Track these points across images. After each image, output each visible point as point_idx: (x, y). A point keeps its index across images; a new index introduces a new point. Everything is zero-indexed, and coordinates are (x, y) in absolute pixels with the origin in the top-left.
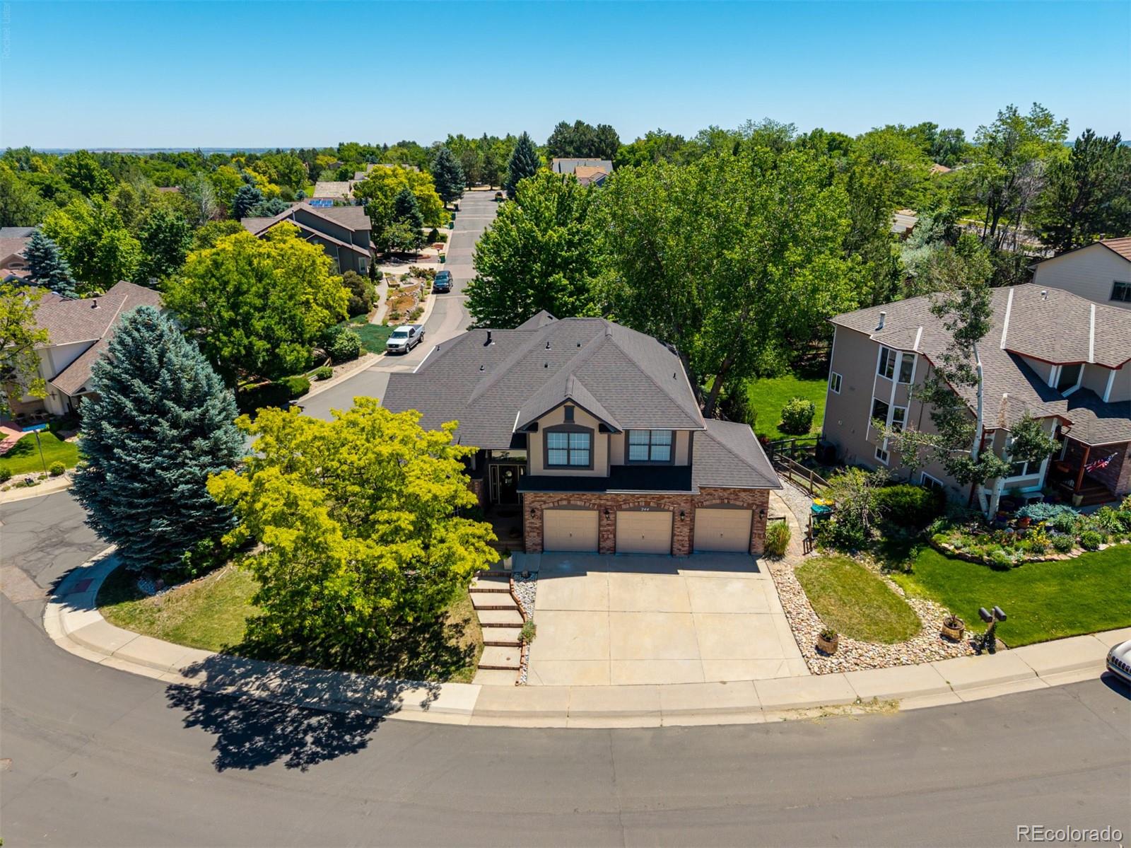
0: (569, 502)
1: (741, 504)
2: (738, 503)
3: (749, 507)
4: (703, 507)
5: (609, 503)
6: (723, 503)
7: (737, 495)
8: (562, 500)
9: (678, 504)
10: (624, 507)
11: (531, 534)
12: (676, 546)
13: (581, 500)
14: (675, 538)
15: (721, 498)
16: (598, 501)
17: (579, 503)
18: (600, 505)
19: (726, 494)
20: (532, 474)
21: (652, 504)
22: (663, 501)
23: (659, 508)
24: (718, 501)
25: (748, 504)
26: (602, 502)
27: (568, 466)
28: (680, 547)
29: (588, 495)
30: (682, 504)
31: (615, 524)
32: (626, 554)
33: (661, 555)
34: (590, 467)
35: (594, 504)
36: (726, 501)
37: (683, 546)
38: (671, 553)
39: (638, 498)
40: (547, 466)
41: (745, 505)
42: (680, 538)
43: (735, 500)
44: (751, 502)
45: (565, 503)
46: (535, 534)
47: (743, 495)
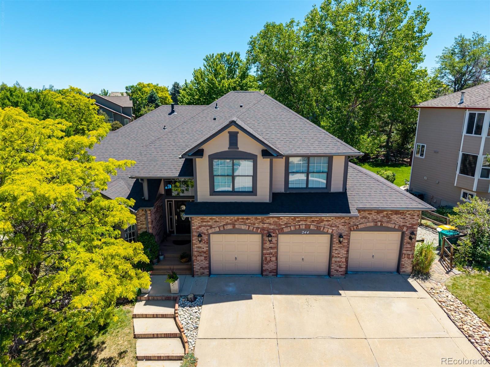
0: (234, 227)
1: (393, 226)
2: (390, 225)
3: (400, 229)
4: (358, 230)
5: (272, 227)
6: (376, 225)
7: (389, 218)
8: (227, 224)
9: (336, 226)
10: (285, 230)
11: (199, 258)
12: (334, 267)
13: (245, 224)
14: (334, 259)
15: (375, 221)
16: (261, 225)
17: (243, 227)
18: (263, 229)
19: (379, 217)
20: (199, 201)
21: (312, 227)
22: (322, 224)
23: (318, 231)
24: (372, 224)
25: (400, 226)
26: (265, 226)
27: (234, 192)
28: (338, 268)
29: (252, 218)
30: (341, 227)
31: (277, 247)
32: (286, 276)
33: (319, 276)
34: (253, 192)
35: (258, 228)
36: (379, 224)
37: (340, 267)
38: (329, 274)
39: (299, 221)
40: (213, 192)
41: (397, 227)
42: (338, 259)
43: (388, 222)
44: (402, 224)
45: (230, 227)
46: (203, 258)
47: (394, 217)
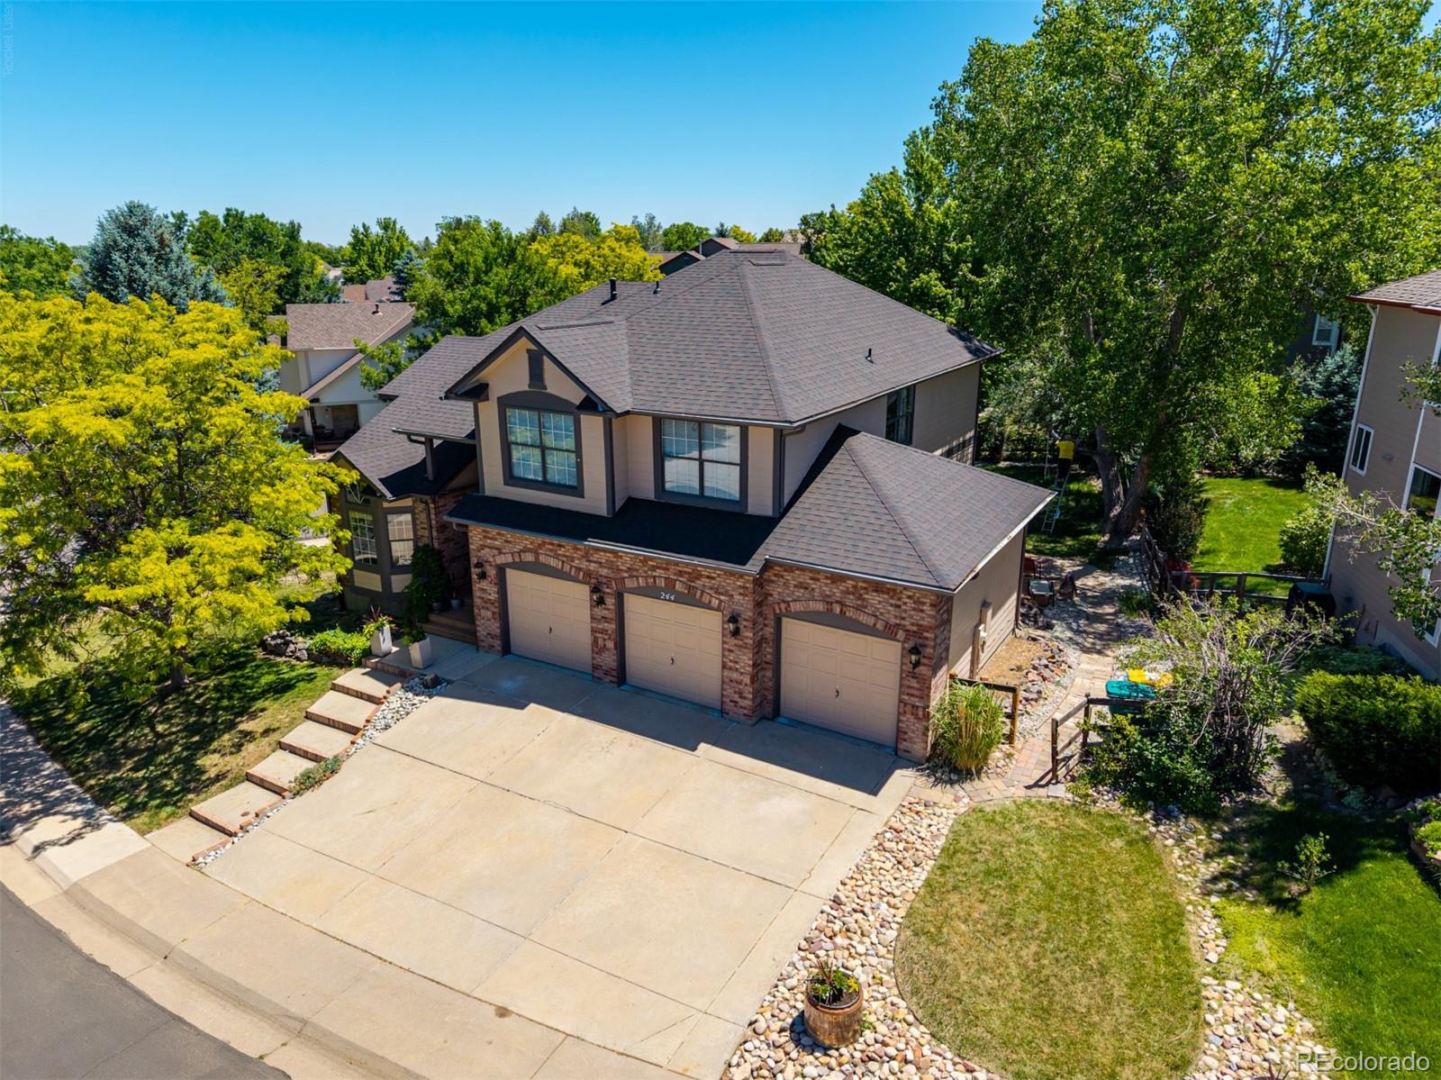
0: (537, 559)
1: (871, 621)
3: (889, 632)
5: (604, 572)
6: (830, 611)
7: (860, 597)
8: (525, 550)
9: (726, 593)
10: (632, 584)
11: (483, 612)
12: (730, 692)
13: (556, 556)
14: (728, 674)
15: (826, 599)
16: (584, 565)
17: (553, 562)
18: (588, 574)
19: (837, 591)
20: (488, 493)
21: (679, 586)
22: (699, 583)
23: (690, 599)
24: (820, 607)
25: (887, 625)
26: (593, 567)
27: (545, 485)
28: (736, 697)
29: (568, 546)
30: (737, 597)
32: (644, 691)
33: (702, 709)
34: (577, 490)
35: (579, 569)
36: (837, 609)
37: (740, 697)
39: (654, 568)
40: (511, 478)
41: (880, 626)
42: (734, 676)
43: (857, 608)
44: (893, 621)
45: (529, 557)
46: (489, 614)
47: (874, 599)
